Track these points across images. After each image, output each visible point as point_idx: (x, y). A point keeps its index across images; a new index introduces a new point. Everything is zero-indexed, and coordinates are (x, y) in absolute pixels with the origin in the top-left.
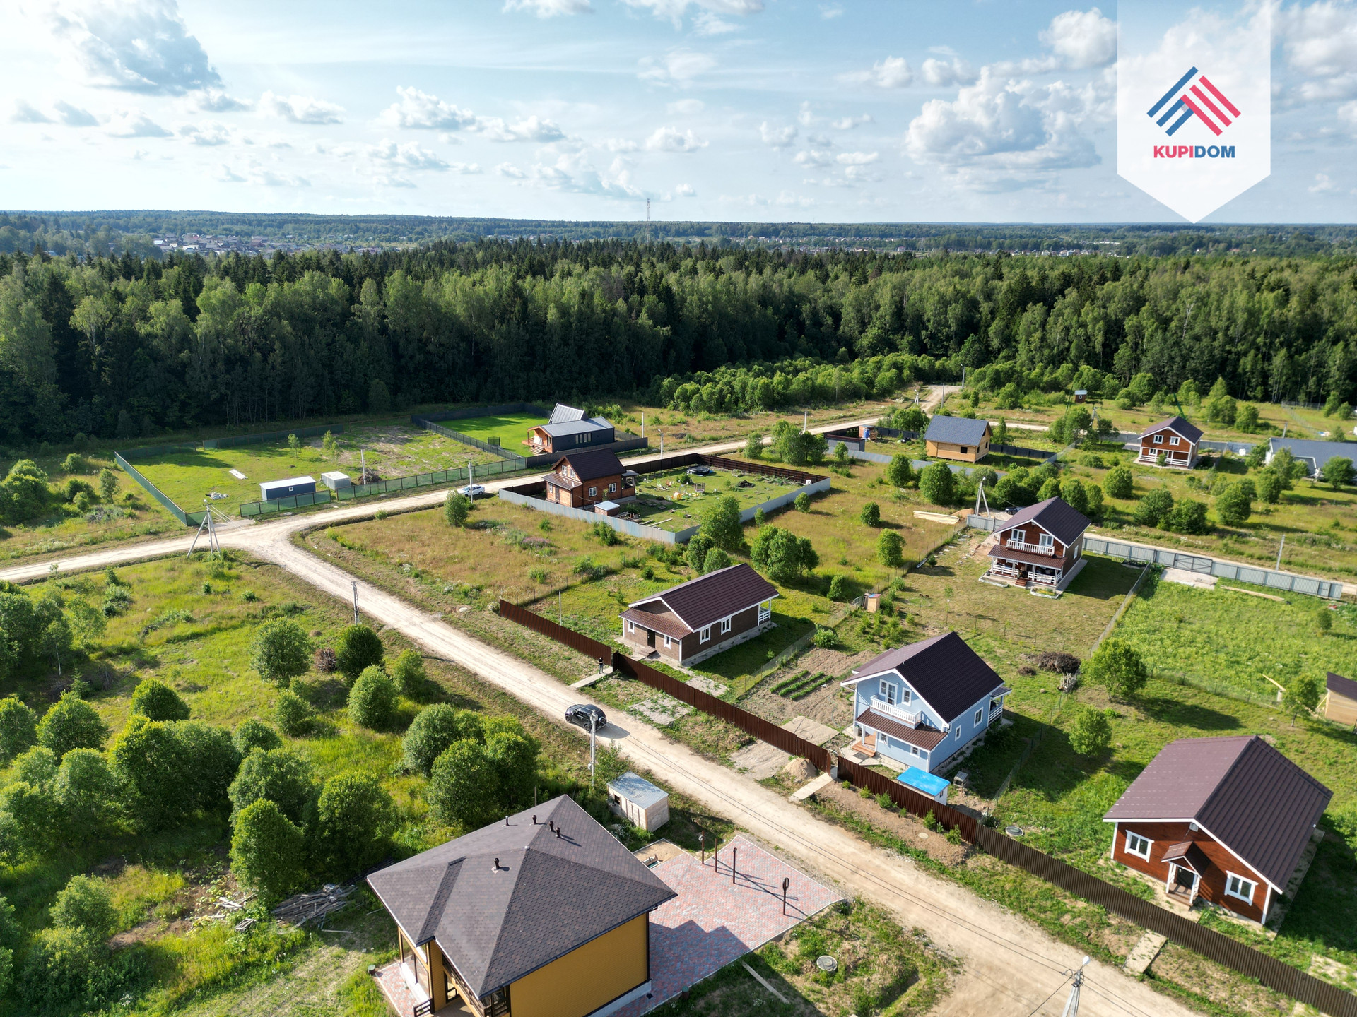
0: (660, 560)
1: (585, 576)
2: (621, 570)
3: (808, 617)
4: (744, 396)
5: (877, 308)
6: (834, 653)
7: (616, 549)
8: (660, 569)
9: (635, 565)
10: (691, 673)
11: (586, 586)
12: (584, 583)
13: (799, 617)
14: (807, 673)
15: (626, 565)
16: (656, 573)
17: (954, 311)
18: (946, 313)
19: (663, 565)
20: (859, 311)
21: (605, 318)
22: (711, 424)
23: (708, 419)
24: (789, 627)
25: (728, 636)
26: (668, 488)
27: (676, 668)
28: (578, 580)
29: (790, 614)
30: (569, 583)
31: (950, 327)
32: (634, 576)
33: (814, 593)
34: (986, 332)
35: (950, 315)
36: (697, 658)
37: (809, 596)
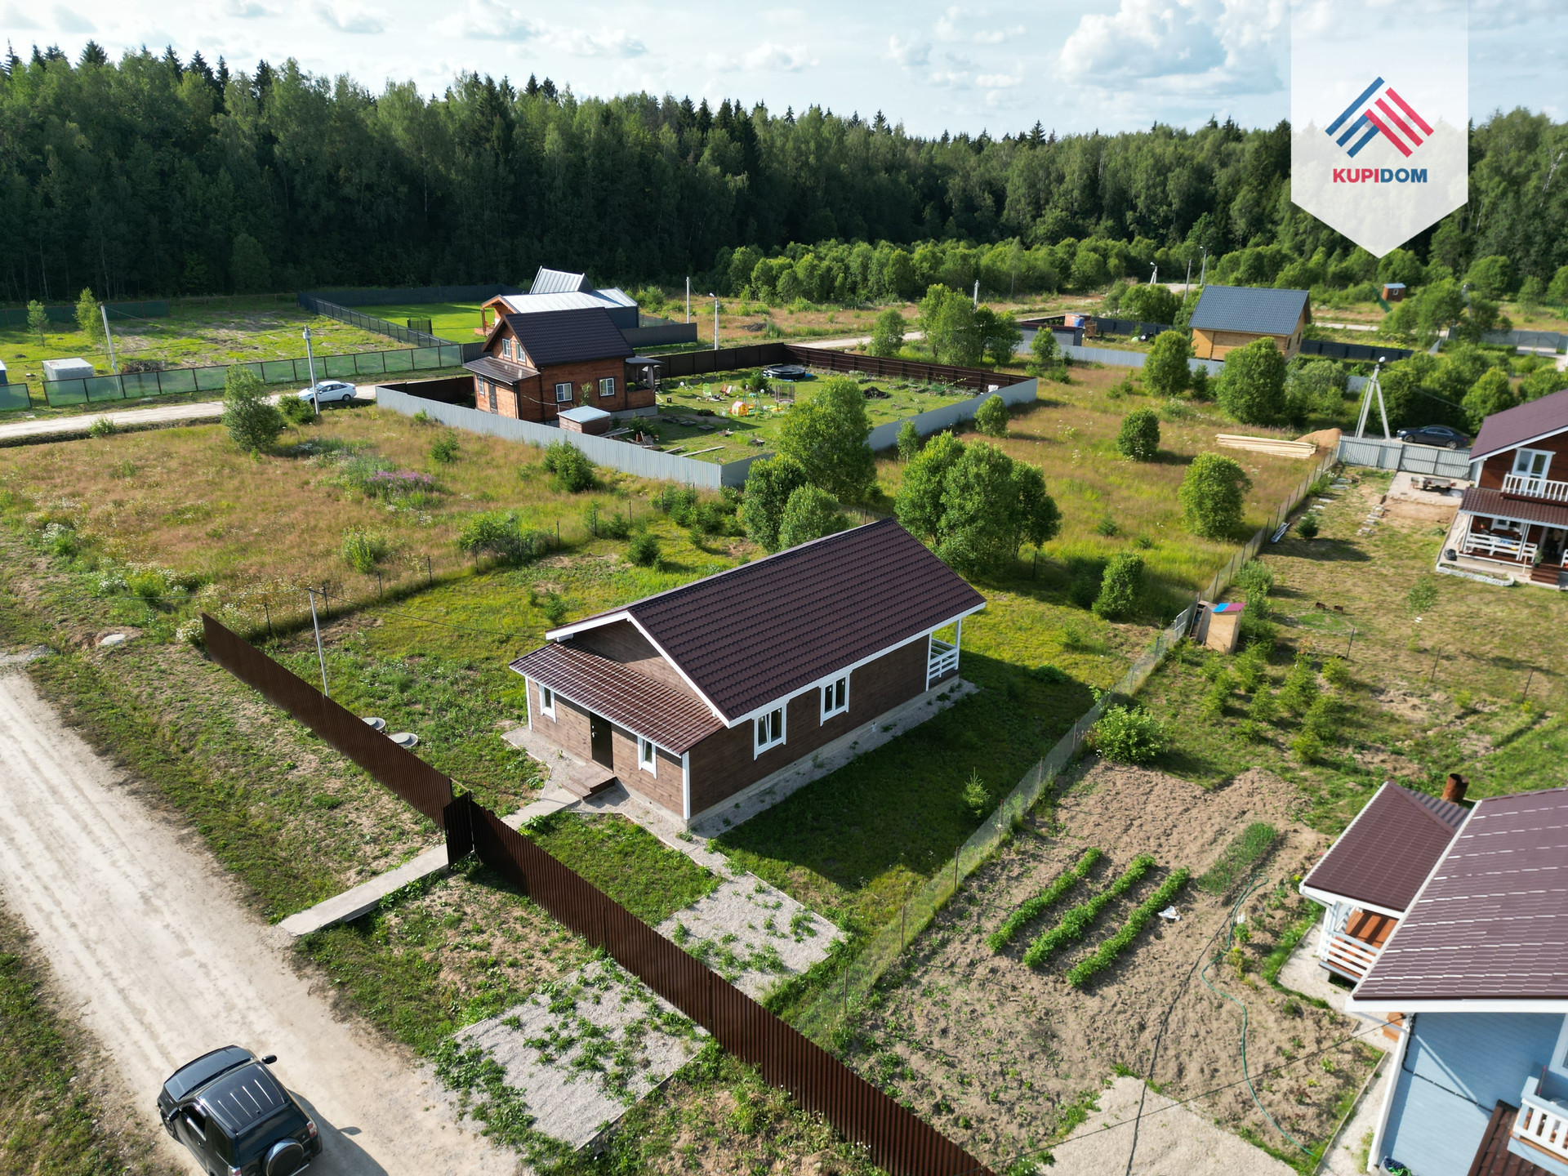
0: (683, 523)
1: (485, 557)
2: (586, 543)
3: (1056, 664)
4: (865, 280)
5: (1061, 179)
6: (1164, 782)
7: (586, 499)
8: (676, 543)
9: (619, 533)
10: (718, 862)
11: (484, 579)
12: (479, 572)
13: (1033, 664)
14: (1100, 862)
15: (600, 533)
16: (666, 551)
17: (1177, 181)
18: (1164, 184)
19: (686, 533)
20: (1032, 185)
21: (642, 156)
22: (811, 316)
23: (806, 309)
24: (1012, 695)
25: (839, 726)
26: (724, 398)
27: (673, 844)
28: (467, 565)
29: (1006, 655)
30: (439, 573)
31: (1170, 205)
32: (614, 557)
33: (1056, 602)
34: (1226, 211)
35: (1171, 185)
36: (744, 803)
37: (1043, 607)
